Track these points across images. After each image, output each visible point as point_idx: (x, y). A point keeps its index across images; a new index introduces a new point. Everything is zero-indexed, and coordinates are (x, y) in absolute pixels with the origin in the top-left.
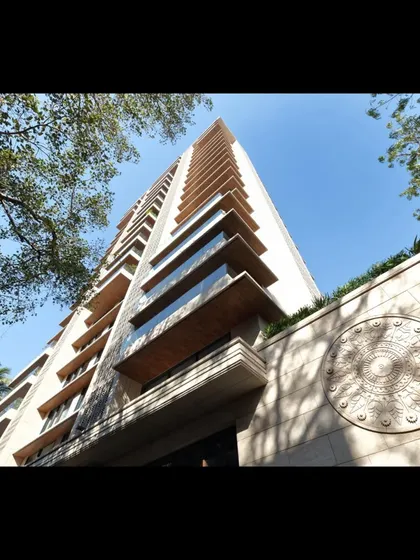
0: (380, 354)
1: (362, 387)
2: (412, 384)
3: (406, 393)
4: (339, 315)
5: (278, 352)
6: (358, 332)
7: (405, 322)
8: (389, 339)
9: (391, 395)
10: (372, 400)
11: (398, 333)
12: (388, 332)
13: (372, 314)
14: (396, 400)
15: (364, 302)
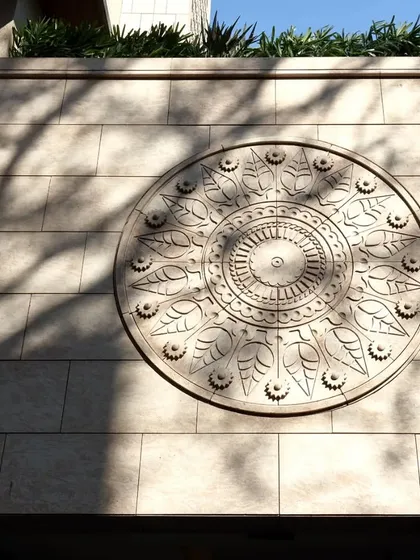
0: (291, 234)
1: (210, 287)
2: (317, 325)
3: (295, 337)
4: (253, 95)
5: (41, 105)
6: (273, 161)
7: (382, 190)
8: (328, 210)
9: (263, 328)
10: (218, 326)
11: (354, 209)
12: (335, 195)
13: (325, 136)
14: (267, 344)
15: (327, 97)
